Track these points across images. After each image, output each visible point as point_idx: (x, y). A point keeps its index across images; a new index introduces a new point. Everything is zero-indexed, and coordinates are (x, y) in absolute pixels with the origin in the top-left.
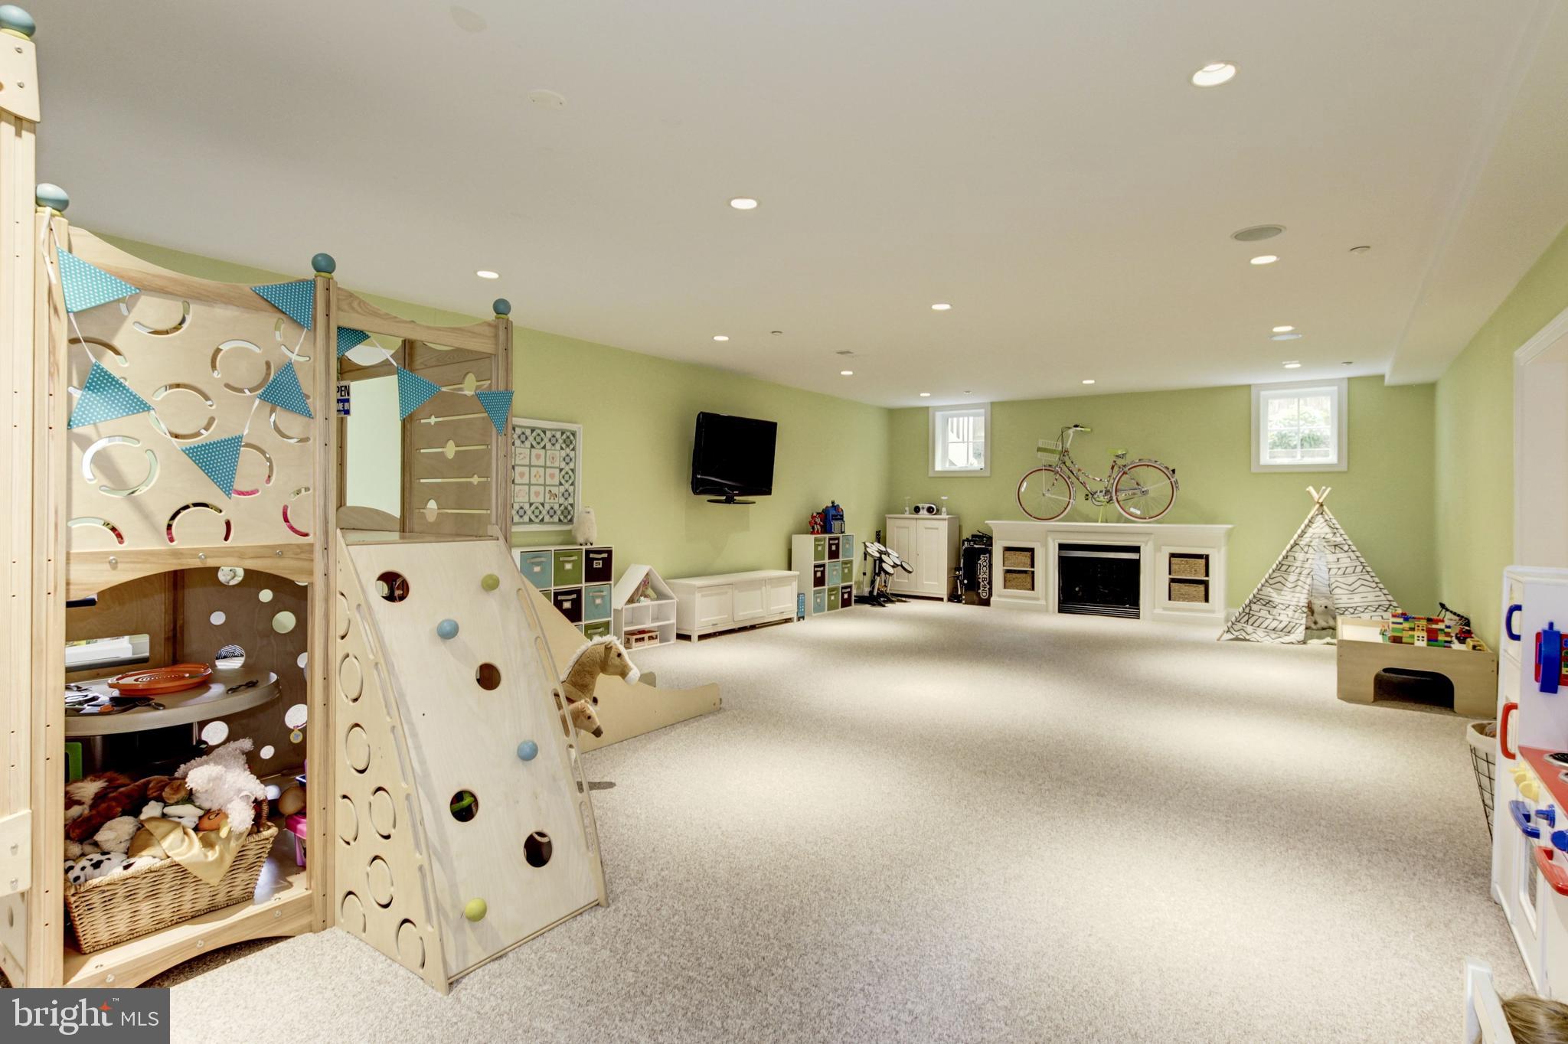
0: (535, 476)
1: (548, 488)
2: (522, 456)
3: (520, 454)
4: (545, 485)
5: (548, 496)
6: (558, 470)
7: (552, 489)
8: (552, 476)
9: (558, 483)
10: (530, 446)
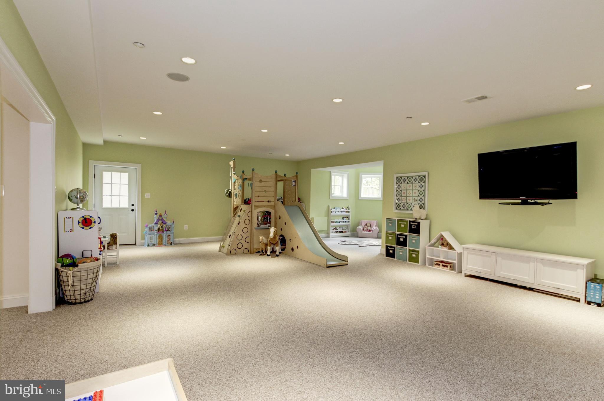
0: (409, 193)
1: (413, 198)
2: (404, 187)
3: (403, 186)
4: (412, 197)
5: (413, 200)
6: (417, 191)
7: (415, 198)
8: (415, 193)
9: (417, 196)
10: (407, 183)
